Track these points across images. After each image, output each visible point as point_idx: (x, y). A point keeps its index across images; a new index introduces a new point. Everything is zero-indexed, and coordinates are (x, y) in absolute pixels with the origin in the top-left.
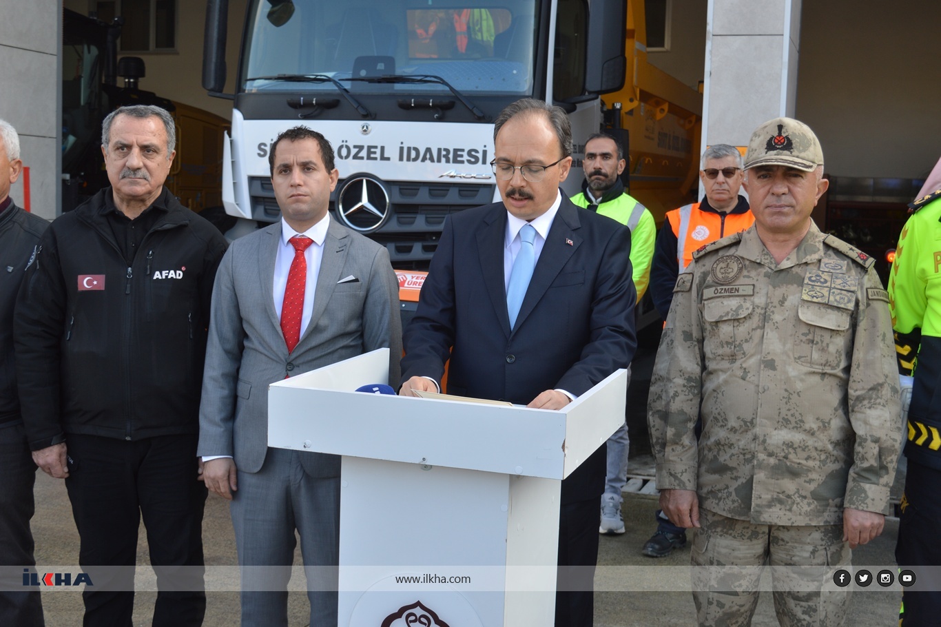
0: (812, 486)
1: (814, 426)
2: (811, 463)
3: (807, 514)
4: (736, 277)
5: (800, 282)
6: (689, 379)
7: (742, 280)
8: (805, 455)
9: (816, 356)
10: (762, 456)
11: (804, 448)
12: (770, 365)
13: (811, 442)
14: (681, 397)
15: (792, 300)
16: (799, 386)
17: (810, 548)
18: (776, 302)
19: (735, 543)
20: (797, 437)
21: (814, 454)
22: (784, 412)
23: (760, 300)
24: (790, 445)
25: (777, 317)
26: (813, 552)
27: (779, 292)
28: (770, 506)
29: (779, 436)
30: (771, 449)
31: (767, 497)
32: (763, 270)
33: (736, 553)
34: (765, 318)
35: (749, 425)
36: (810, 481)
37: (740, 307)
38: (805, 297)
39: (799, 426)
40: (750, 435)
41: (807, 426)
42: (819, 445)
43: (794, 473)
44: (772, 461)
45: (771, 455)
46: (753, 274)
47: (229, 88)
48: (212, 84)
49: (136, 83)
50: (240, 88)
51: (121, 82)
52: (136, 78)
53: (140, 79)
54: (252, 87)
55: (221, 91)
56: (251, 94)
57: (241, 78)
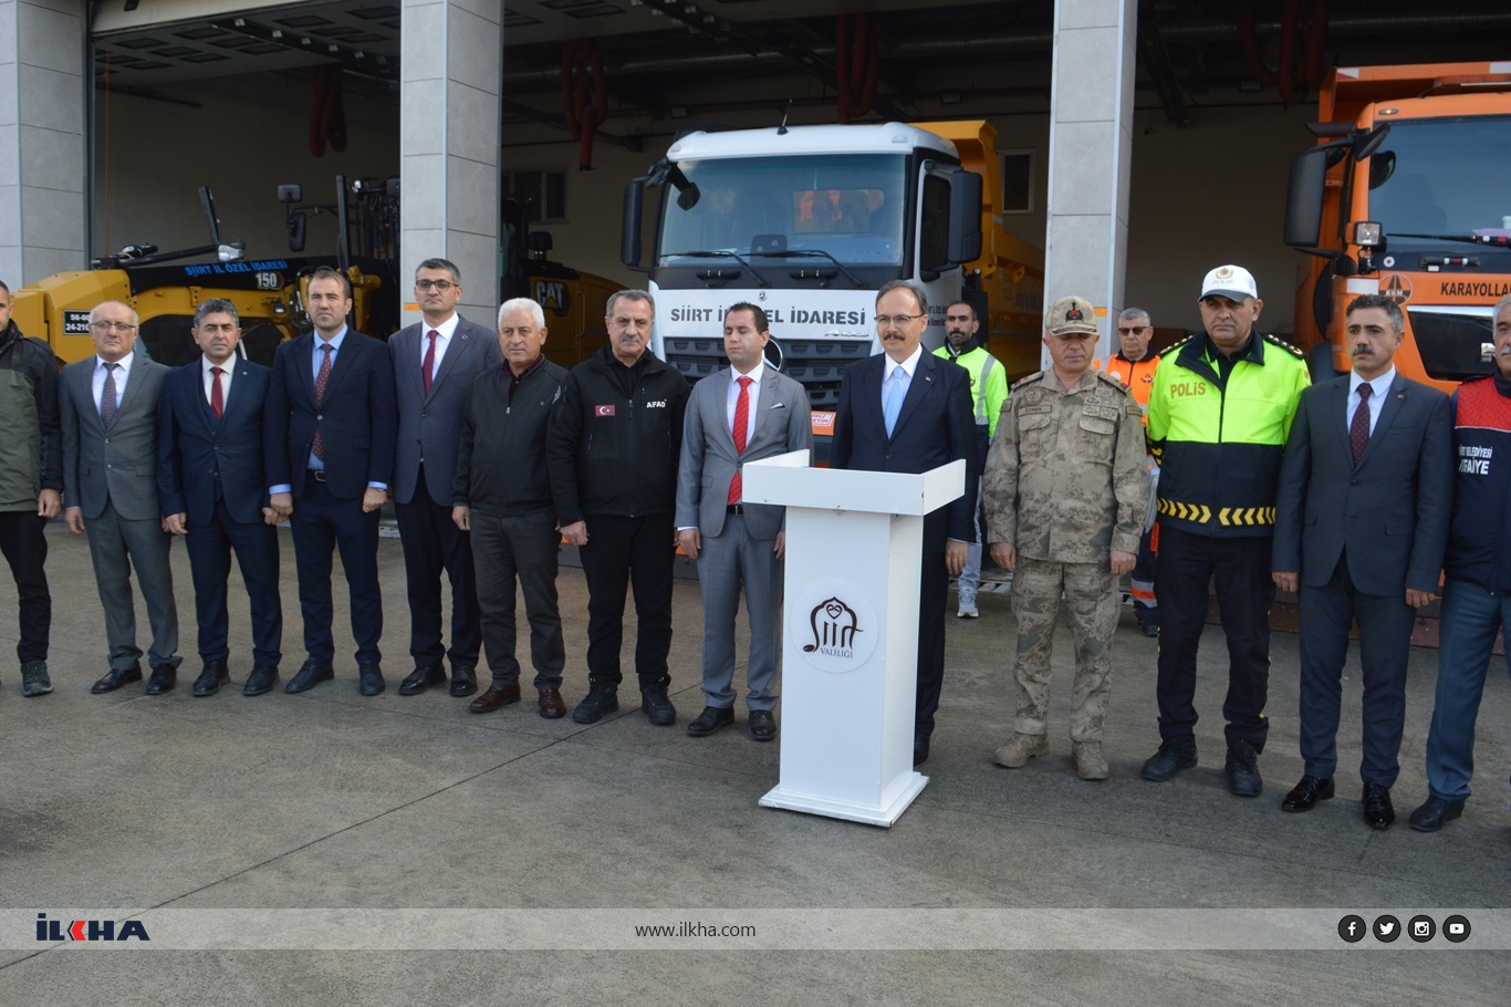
0: (1090, 537)
1: (1091, 497)
2: (1088, 522)
3: (1086, 555)
4: (1040, 401)
5: (1081, 403)
6: (1010, 470)
7: (1044, 403)
8: (1085, 516)
9: (1091, 451)
10: (1056, 517)
11: (1084, 512)
12: (1061, 457)
13: (1088, 508)
14: (1005, 481)
15: (1076, 415)
16: (1080, 471)
17: (1089, 579)
18: (1065, 415)
19: (1041, 577)
20: (1079, 504)
21: (1091, 516)
22: (1070, 488)
23: (1055, 415)
24: (1074, 510)
25: (1066, 426)
26: (1092, 581)
27: (1068, 410)
28: (1061, 550)
29: (1067, 504)
30: (1061, 512)
31: (1059, 544)
32: (1057, 396)
33: (1042, 584)
34: (1058, 427)
35: (1047, 497)
36: (1088, 534)
37: (1042, 420)
38: (1085, 413)
39: (1080, 497)
40: (1048, 504)
41: (1085, 497)
42: (1094, 510)
43: (1077, 528)
44: (1063, 520)
45: (1061, 516)
46: (1051, 398)
47: (645, 262)
48: (630, 259)
49: (544, 255)
50: (655, 263)
51: (533, 254)
52: (544, 251)
53: (549, 251)
54: (664, 262)
55: (637, 265)
56: (664, 268)
57: (656, 254)
